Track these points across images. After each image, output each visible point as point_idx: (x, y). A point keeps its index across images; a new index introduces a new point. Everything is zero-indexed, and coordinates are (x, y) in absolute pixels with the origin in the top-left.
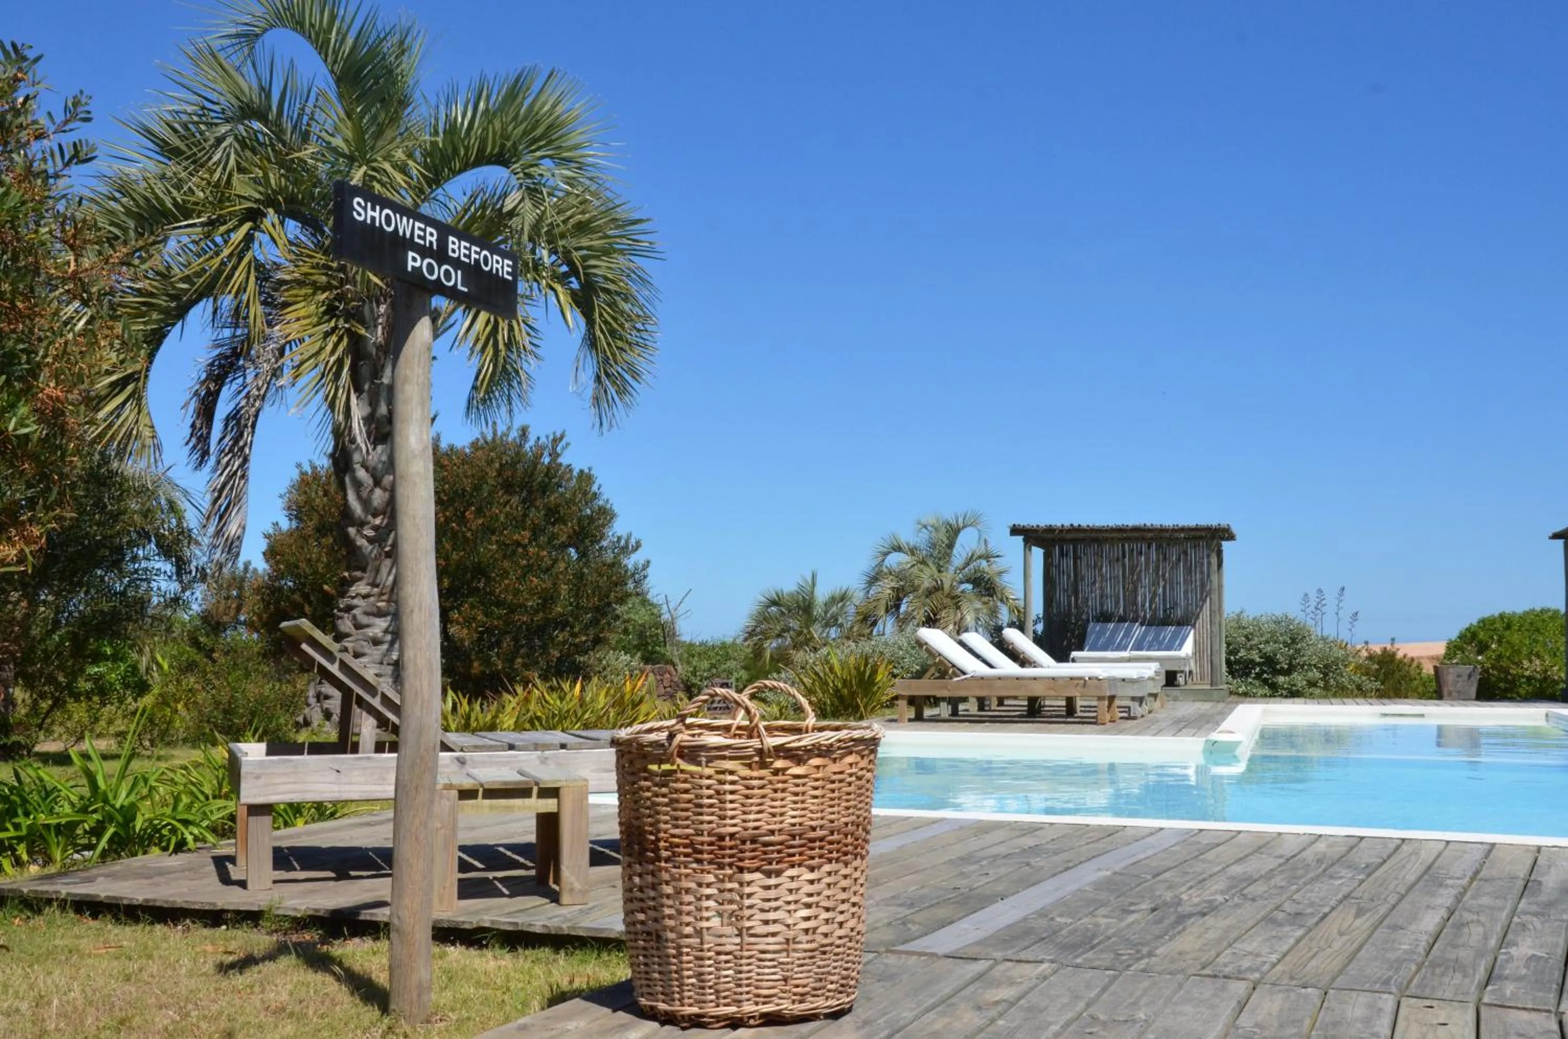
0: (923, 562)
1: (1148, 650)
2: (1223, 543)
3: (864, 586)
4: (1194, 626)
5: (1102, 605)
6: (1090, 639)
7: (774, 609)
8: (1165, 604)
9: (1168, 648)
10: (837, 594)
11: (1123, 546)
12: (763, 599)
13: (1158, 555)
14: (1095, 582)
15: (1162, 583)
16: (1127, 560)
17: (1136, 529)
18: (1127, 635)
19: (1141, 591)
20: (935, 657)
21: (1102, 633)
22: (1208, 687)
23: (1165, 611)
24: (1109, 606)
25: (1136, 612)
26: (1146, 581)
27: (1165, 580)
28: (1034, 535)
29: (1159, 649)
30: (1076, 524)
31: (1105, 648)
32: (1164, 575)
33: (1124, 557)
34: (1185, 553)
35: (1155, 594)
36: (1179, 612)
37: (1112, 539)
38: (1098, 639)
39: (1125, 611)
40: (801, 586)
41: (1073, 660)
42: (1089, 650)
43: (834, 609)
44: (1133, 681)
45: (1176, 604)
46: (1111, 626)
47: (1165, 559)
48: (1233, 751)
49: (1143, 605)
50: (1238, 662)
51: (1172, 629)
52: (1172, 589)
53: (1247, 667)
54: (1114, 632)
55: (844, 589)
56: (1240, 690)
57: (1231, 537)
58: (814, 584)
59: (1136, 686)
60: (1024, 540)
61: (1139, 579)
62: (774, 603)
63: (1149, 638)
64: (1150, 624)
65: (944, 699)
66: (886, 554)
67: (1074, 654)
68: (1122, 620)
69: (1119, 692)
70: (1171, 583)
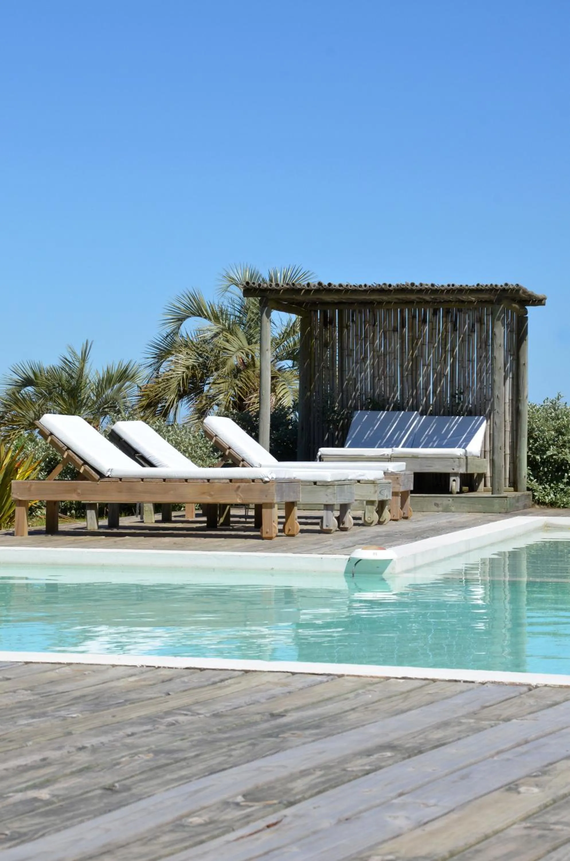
0: (231, 331)
1: (426, 446)
2: (528, 308)
3: (151, 361)
4: (488, 417)
5: (373, 387)
6: (353, 433)
7: (30, 389)
8: (452, 386)
9: (451, 445)
10: (114, 371)
11: (402, 312)
12: (16, 377)
13: (445, 323)
14: (365, 359)
15: (450, 361)
16: (406, 330)
17: (401, 290)
18: (401, 427)
19: (422, 371)
20: (63, 453)
21: (370, 423)
22: (489, 494)
23: (453, 396)
24: (382, 388)
25: (416, 397)
26: (430, 357)
27: (453, 357)
28: (273, 296)
29: (439, 446)
30: (325, 283)
31: (370, 444)
32: (452, 350)
33: (403, 326)
34: (480, 321)
35: (440, 375)
36: (471, 399)
37: (389, 303)
38: (362, 433)
39: (402, 394)
40: (65, 361)
41: (321, 459)
42: (349, 447)
43: (109, 392)
44: (326, 485)
45: (467, 387)
46: (383, 415)
47: (455, 329)
48: (382, 573)
49: (426, 389)
50: (544, 462)
51: (459, 419)
52: (462, 367)
53: (559, 469)
54: (386, 423)
55: (125, 364)
56: (547, 499)
57: (539, 302)
58: (84, 359)
59: (330, 490)
60: (261, 302)
61: (421, 355)
62: (28, 382)
63: (430, 431)
64: (432, 414)
65: (92, 506)
66: (181, 320)
67: (323, 451)
68: (398, 407)
69: (302, 498)
70: (461, 361)
